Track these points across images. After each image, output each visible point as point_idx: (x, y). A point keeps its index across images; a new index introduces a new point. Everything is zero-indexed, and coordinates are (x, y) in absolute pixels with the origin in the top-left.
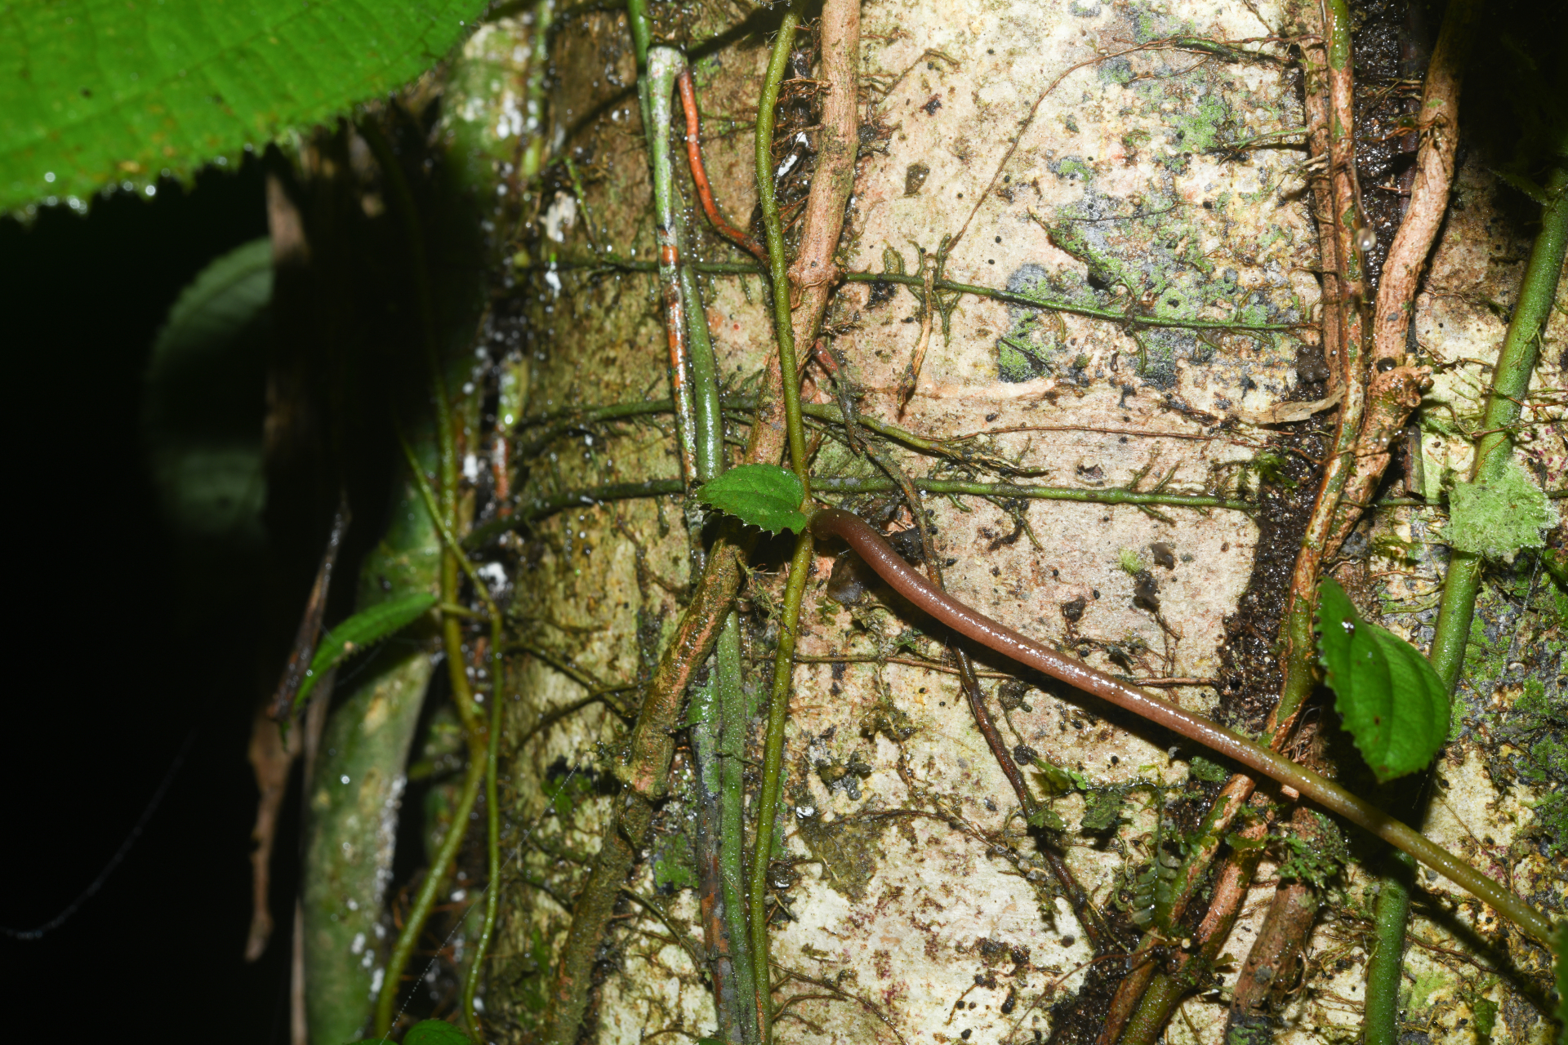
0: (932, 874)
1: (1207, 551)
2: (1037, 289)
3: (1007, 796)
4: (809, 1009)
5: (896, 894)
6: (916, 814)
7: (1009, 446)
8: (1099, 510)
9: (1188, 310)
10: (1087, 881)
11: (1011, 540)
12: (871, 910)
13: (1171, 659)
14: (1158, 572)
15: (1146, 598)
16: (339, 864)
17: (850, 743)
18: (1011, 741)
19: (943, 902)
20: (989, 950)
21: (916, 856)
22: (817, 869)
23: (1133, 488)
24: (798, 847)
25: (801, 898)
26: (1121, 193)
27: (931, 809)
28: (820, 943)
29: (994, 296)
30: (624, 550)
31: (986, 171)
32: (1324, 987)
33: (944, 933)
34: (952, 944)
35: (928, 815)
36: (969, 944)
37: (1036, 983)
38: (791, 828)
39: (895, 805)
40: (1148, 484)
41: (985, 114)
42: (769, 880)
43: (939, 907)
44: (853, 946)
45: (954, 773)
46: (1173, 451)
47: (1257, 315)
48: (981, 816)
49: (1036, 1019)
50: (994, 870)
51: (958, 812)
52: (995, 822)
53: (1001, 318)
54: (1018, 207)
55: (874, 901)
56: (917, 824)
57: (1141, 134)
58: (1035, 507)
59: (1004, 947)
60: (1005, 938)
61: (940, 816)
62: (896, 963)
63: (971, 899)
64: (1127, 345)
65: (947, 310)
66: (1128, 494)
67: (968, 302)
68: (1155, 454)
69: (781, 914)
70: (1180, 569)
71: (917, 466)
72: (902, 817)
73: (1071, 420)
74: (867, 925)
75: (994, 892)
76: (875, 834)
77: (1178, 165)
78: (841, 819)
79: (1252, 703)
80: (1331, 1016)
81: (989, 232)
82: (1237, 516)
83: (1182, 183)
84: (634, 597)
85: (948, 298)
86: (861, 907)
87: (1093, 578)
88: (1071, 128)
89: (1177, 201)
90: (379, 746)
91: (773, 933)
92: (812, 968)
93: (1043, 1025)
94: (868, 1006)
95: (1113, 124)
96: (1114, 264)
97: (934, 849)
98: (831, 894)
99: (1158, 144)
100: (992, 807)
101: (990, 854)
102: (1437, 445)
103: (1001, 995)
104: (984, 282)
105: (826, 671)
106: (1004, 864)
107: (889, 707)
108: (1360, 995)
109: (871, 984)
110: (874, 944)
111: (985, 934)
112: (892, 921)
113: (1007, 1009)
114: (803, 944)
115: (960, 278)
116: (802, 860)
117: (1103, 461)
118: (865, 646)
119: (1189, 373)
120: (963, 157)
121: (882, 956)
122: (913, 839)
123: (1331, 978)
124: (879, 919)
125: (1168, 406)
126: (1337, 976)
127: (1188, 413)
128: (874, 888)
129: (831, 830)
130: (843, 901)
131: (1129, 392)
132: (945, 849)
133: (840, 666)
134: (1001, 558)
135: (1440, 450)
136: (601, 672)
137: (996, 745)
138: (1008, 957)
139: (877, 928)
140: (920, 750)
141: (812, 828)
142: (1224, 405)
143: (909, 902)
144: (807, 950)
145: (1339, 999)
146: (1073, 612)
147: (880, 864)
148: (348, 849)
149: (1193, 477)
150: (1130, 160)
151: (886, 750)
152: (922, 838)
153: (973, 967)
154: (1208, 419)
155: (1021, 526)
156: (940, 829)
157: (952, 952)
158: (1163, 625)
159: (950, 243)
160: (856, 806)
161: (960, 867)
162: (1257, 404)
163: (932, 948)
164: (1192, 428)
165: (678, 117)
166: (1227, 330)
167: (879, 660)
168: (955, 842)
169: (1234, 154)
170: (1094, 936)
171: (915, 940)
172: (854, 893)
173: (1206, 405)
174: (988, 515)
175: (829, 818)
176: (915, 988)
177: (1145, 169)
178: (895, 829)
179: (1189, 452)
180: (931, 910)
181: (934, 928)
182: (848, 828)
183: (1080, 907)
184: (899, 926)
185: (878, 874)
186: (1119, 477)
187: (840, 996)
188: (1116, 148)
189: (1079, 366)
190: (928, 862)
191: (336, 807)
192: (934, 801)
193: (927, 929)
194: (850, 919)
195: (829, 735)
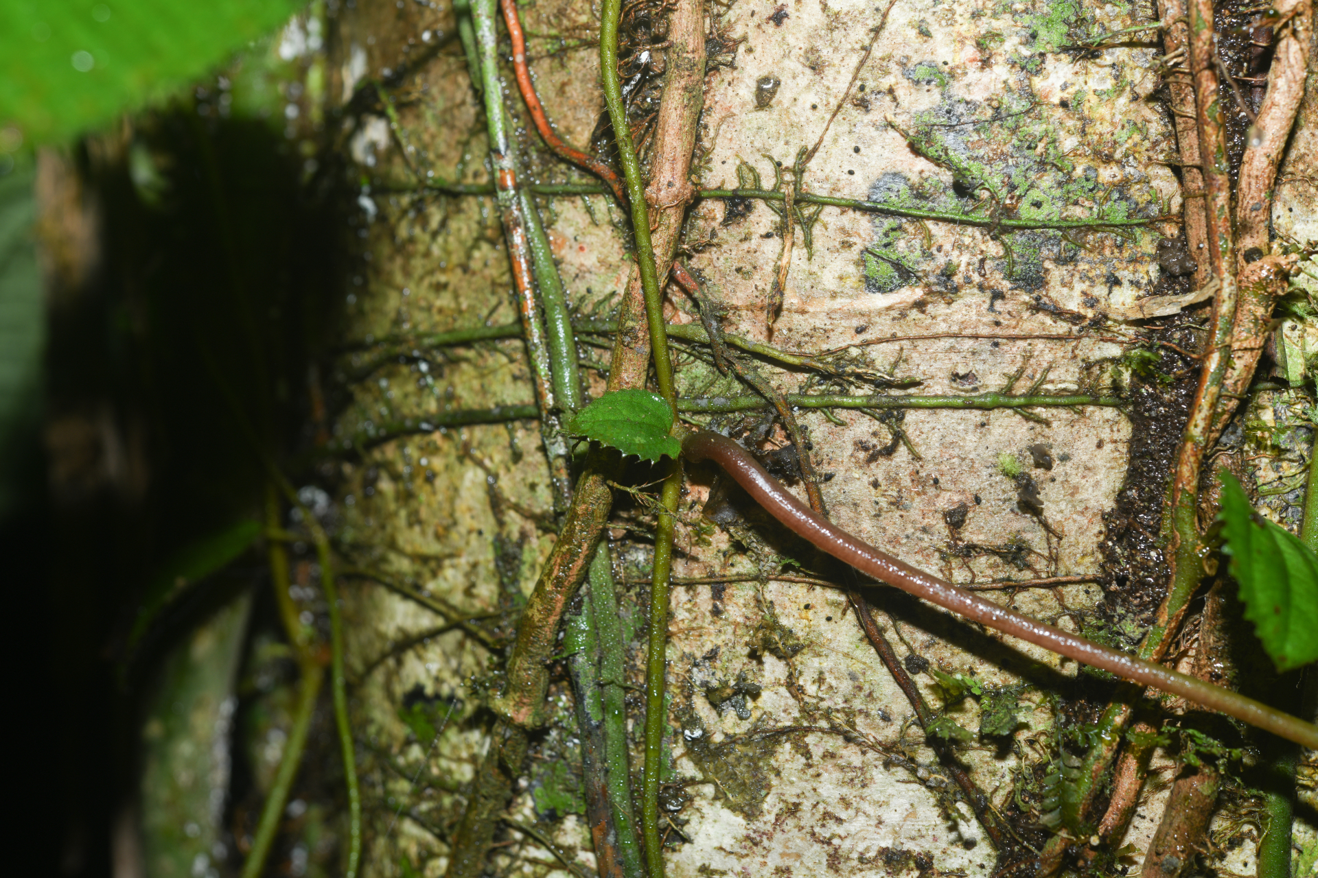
0: (830, 788)
1: (1083, 450)
2: (900, 197)
3: (900, 705)
5: (793, 810)
6: (809, 730)
7: (882, 356)
8: (976, 416)
9: (1052, 211)
10: (986, 783)
11: (889, 451)
12: (769, 828)
13: (1054, 559)
14: (1037, 474)
15: (1029, 505)
17: (736, 663)
18: (901, 651)
19: (843, 816)
20: (892, 859)
21: (811, 771)
22: (709, 790)
23: (1008, 391)
24: (688, 769)
25: (695, 819)
26: (978, 96)
27: (824, 724)
28: (717, 863)
29: (857, 207)
30: (472, 478)
31: (840, 80)
32: (1219, 865)
33: (846, 845)
34: (855, 855)
35: (822, 730)
36: (872, 854)
38: (678, 750)
39: (787, 722)
40: (1022, 387)
41: (835, 22)
42: (661, 803)
43: (839, 821)
44: (753, 864)
45: (846, 686)
46: (1044, 353)
47: (1118, 212)
48: (875, 727)
50: (892, 779)
51: (852, 725)
52: (890, 733)
53: (865, 229)
54: (876, 116)
55: (772, 818)
56: (810, 739)
57: (995, 36)
58: (911, 417)
59: (907, 855)
60: (909, 846)
61: (834, 730)
63: (870, 810)
64: (994, 249)
65: (809, 223)
66: (1004, 400)
67: (830, 215)
68: (1028, 357)
69: (675, 836)
70: (1058, 469)
71: (789, 383)
72: (795, 733)
73: (942, 328)
74: (766, 843)
75: (894, 802)
76: (768, 752)
77: (1031, 67)
78: (731, 739)
79: (1141, 597)
81: (847, 143)
82: (1110, 413)
83: (1038, 83)
84: (488, 524)
85: (808, 211)
86: (759, 825)
87: (972, 484)
88: (925, 34)
89: (1035, 101)
91: (668, 855)
95: (966, 27)
96: (975, 168)
97: (829, 764)
98: (726, 814)
99: (1011, 45)
100: (886, 718)
101: (887, 765)
102: (1294, 328)
104: (845, 193)
105: (705, 593)
106: (901, 773)
107: (774, 625)
108: (1251, 871)
110: (774, 861)
111: (887, 843)
112: (793, 835)
114: (699, 864)
115: (821, 191)
116: (692, 782)
117: (977, 367)
118: (744, 565)
119: (1056, 274)
120: (816, 67)
121: (783, 871)
122: (807, 754)
124: (778, 835)
125: (1037, 308)
126: (1229, 853)
127: (1058, 313)
128: (771, 805)
129: (719, 750)
130: (739, 820)
131: (998, 295)
132: (842, 762)
133: (719, 587)
134: (880, 469)
135: (1297, 333)
136: (457, 599)
137: (887, 657)
138: (912, 864)
139: (776, 845)
140: (809, 665)
141: (702, 750)
142: (1091, 302)
143: (807, 817)
144: (704, 870)
146: (956, 519)
147: (774, 781)
148: (184, 777)
149: (1066, 378)
150: (986, 63)
151: (773, 668)
152: (817, 753)
153: (877, 876)
154: (1076, 318)
155: (899, 437)
156: (834, 743)
157: (855, 863)
158: (1046, 526)
159: (806, 155)
160: (745, 726)
161: (858, 778)
162: (1123, 300)
163: (835, 860)
164: (1062, 327)
165: (504, 36)
166: (1090, 228)
167: (760, 579)
168: (852, 755)
169: (1086, 52)
170: (995, 837)
171: (816, 854)
172: (750, 812)
173: (1073, 304)
174: (864, 427)
175: (718, 738)
177: (1000, 72)
178: (788, 746)
179: (1060, 352)
180: (831, 824)
181: (836, 841)
182: (739, 749)
183: (981, 811)
184: (798, 841)
185: (773, 791)
186: (994, 382)
188: (970, 51)
189: (948, 273)
190: (825, 775)
191: (170, 736)
192: (827, 715)
193: (828, 842)
194: (748, 837)
195: (712, 656)
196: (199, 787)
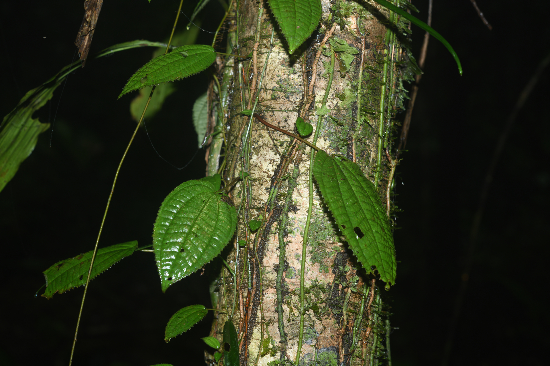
0: (265, 152)
1: (293, 116)
2: (275, 89)
3: (272, 143)
4: (254, 168)
5: (262, 155)
7: (272, 106)
8: (281, 112)
9: (291, 90)
10: (281, 152)
11: (272, 116)
12: (259, 157)
13: (289, 128)
14: (287, 118)
15: (286, 121)
16: (211, 165)
17: (257, 139)
18: (273, 137)
19: (266, 155)
20: (271, 160)
22: (254, 153)
23: (285, 110)
24: (253, 151)
25: (253, 156)
26: (283, 78)
28: (255, 161)
29: (271, 90)
30: (238, 121)
31: (270, 77)
34: (267, 159)
36: (269, 159)
37: (275, 163)
38: (252, 149)
40: (286, 109)
41: (270, 70)
42: (250, 155)
44: (258, 161)
45: (267, 141)
46: (289, 105)
47: (297, 91)
50: (271, 151)
51: (268, 145)
52: (271, 146)
53: (271, 92)
54: (273, 80)
56: (264, 147)
57: (285, 72)
58: (275, 112)
60: (272, 158)
62: (262, 162)
63: (269, 154)
64: (284, 94)
65: (266, 91)
66: (285, 111)
67: (269, 91)
68: (287, 106)
69: (251, 158)
70: (290, 118)
71: (263, 108)
72: (262, 146)
73: (278, 103)
75: (271, 154)
76: (260, 148)
77: (289, 75)
81: (270, 83)
82: (296, 112)
83: (290, 77)
84: (238, 126)
87: (281, 120)
88: (278, 71)
89: (289, 78)
90: (216, 150)
91: (250, 160)
92: (254, 164)
93: (276, 168)
94: (259, 167)
95: (283, 71)
96: (283, 86)
97: (265, 150)
99: (287, 73)
101: (271, 149)
102: (317, 104)
103: (272, 165)
104: (270, 88)
105: (255, 131)
107: (261, 135)
108: (309, 164)
109: (259, 165)
110: (260, 160)
112: (261, 158)
113: (272, 166)
115: (268, 88)
117: (282, 107)
118: (259, 128)
119: (291, 97)
120: (268, 75)
121: (260, 161)
122: (263, 149)
123: (306, 162)
125: (289, 101)
128: (260, 154)
129: (256, 148)
131: (284, 99)
133: (257, 130)
134: (272, 118)
136: (235, 135)
137: (271, 138)
139: (260, 159)
140: (264, 139)
141: (254, 149)
142: (294, 100)
143: (263, 155)
144: (254, 162)
145: (307, 164)
146: (279, 123)
147: (260, 152)
148: (213, 164)
149: (291, 108)
150: (284, 75)
151: (261, 139)
153: (269, 162)
154: (292, 102)
155: (274, 114)
156: (266, 147)
158: (288, 124)
159: (267, 84)
160: (258, 146)
161: (267, 151)
162: (298, 100)
163: (265, 160)
164: (291, 103)
165: (242, 72)
166: (294, 92)
167: (260, 130)
168: (267, 148)
169: (295, 73)
170: (281, 157)
171: (264, 159)
172: (257, 155)
173: (292, 100)
174: (270, 113)
176: (263, 165)
177: (286, 76)
179: (291, 105)
183: (279, 154)
186: (283, 109)
187: (256, 166)
188: (283, 73)
189: (279, 97)
191: (211, 158)
192: (265, 144)
194: (257, 158)
195: (255, 138)
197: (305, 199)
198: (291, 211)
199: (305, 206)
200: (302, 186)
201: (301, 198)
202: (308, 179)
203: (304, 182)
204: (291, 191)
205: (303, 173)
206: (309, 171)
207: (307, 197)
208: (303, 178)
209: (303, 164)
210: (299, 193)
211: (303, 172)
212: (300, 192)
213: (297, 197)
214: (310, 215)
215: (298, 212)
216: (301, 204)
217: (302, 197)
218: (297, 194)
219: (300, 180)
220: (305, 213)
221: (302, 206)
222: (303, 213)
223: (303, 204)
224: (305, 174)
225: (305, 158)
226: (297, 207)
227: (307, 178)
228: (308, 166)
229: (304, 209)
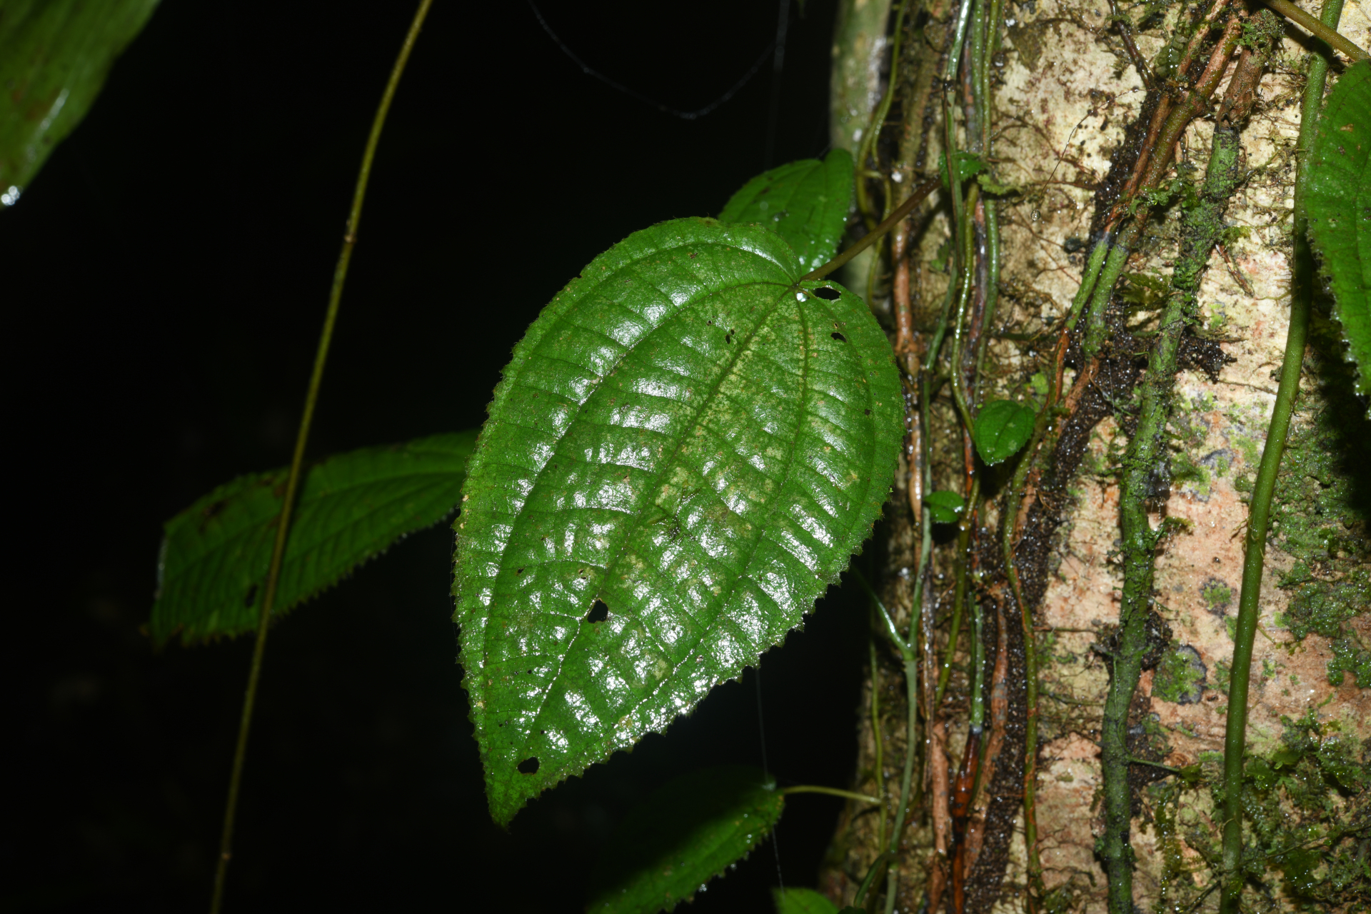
0: (1068, 54)
4: (1010, 133)
5: (1050, 66)
6: (1062, 20)
10: (1147, 56)
12: (1039, 76)
16: (845, 88)
19: (1073, 69)
20: (1095, 95)
21: (1061, 44)
22: (1016, 55)
24: (1008, 43)
25: (1009, 72)
27: (1069, 17)
28: (1017, 96)
32: (1279, 115)
33: (1073, 86)
34: (1077, 92)
35: (1067, 20)
36: (1085, 92)
37: (1119, 112)
38: (1005, 33)
39: (1052, 16)
42: (993, 62)
43: (1071, 72)
44: (1030, 96)
48: (1093, 20)
49: (1118, 134)
50: (1098, 50)
51: (1081, 17)
52: (1100, 23)
55: (1040, 70)
56: (1062, 26)
59: (1102, 93)
60: (1103, 88)
61: (1073, 21)
62: (1051, 105)
63: (1086, 65)
69: (998, 82)
72: (1056, 22)
74: (1038, 85)
75: (1099, 62)
76: (1043, 33)
78: (1027, 25)
80: (1282, 132)
86: (1035, 75)
90: (865, 18)
91: (996, 92)
92: (1012, 109)
93: (1122, 137)
94: (1038, 130)
97: (1069, 40)
98: (1022, 68)
100: (1098, 14)
101: (1097, 41)
103: (1099, 121)
106: (1104, 46)
108: (1298, 121)
109: (1040, 118)
110: (1041, 95)
111: (1092, 86)
112: (1049, 82)
113: (1103, 128)
114: (1009, 96)
116: (1009, 50)
121: (1045, 101)
122: (1060, 35)
123: (1282, 110)
124: (1043, 81)
126: (1286, 109)
128: (1041, 62)
129: (1023, 32)
130: (1027, 72)
132: (1075, 39)
138: (1104, 99)
139: (1042, 85)
141: (1015, 32)
143: (1057, 70)
144: (1011, 101)
145: (1287, 122)
147: (1044, 49)
148: (851, 81)
152: (1064, 33)
153: (1087, 104)
156: (1073, 28)
157: (1077, 97)
160: (1034, 17)
161: (1080, 48)
163: (1068, 94)
168: (1080, 35)
170: (1148, 83)
171: (1060, 92)
172: (1031, 67)
175: (1022, 25)
176: (1059, 119)
178: (1051, 29)
180: (1067, 74)
181: (1068, 84)
182: (1029, 30)
183: (1140, 68)
184: (1054, 86)
185: (1044, 55)
187: (1025, 125)
190: (1067, 47)
191: (843, 54)
192: (1070, 11)
193: (1064, 84)
194: (1030, 82)
196: (860, 89)
197: (1267, 307)
198: (1190, 368)
199: (1270, 343)
200: (1255, 238)
201: (1247, 302)
202: (1290, 204)
203: (1267, 218)
204: (1194, 268)
205: (1259, 171)
206: (1293, 162)
207: (1277, 300)
208: (1263, 197)
209: (1266, 123)
210: (1236, 275)
211: (1263, 162)
212: (1243, 267)
213: (1223, 297)
214: (1290, 393)
215: (1229, 373)
216: (1248, 334)
217: (1250, 294)
218: (1228, 280)
219: (1245, 207)
220: (1264, 377)
221: (1248, 345)
222: (1255, 382)
223: (1258, 332)
224: (1273, 174)
225: (1278, 90)
226: (1227, 349)
227: (1284, 196)
228: (1293, 134)
229: (1261, 357)
